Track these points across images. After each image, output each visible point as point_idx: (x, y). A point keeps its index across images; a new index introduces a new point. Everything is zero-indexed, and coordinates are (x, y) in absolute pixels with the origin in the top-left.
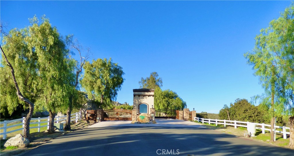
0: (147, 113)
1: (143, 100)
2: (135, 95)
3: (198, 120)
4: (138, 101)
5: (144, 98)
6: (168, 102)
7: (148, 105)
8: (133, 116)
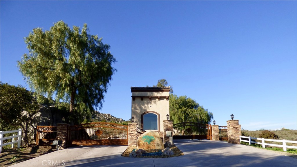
0: (158, 130)
1: (149, 105)
2: (134, 98)
3: (249, 141)
4: (141, 108)
5: (151, 103)
6: (187, 114)
7: (159, 115)
8: (129, 137)
